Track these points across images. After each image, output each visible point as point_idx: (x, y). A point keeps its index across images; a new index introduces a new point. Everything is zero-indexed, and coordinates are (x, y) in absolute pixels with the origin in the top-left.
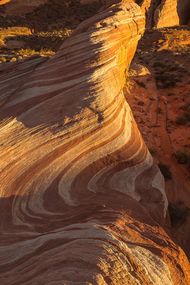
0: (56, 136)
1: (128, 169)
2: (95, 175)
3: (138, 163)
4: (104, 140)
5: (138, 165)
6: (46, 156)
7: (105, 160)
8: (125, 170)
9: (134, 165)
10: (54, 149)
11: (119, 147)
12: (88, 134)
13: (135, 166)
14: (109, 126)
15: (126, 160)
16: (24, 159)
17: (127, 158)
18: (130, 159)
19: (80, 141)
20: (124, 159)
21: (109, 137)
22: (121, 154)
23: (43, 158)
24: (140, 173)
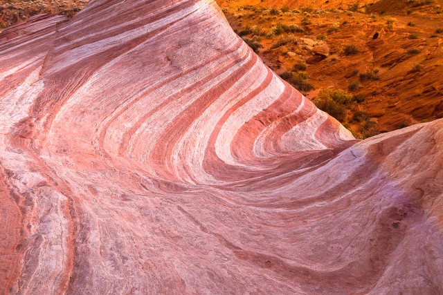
0: (179, 91)
1: (297, 126)
2: (256, 141)
3: (310, 116)
4: (253, 88)
5: (310, 118)
6: (177, 118)
7: (262, 119)
8: (294, 128)
9: (305, 120)
10: (183, 108)
11: (277, 97)
12: (227, 81)
13: (307, 121)
14: (252, 69)
15: (292, 114)
16: (144, 125)
17: (293, 111)
18: (297, 111)
19: (221, 93)
20: (289, 113)
21: (259, 84)
22: (283, 106)
23: (174, 121)
24: (316, 129)
